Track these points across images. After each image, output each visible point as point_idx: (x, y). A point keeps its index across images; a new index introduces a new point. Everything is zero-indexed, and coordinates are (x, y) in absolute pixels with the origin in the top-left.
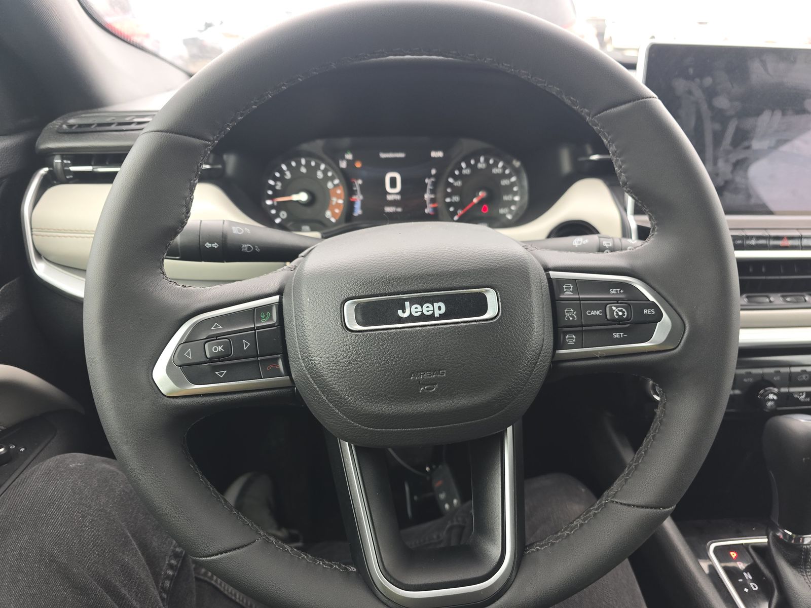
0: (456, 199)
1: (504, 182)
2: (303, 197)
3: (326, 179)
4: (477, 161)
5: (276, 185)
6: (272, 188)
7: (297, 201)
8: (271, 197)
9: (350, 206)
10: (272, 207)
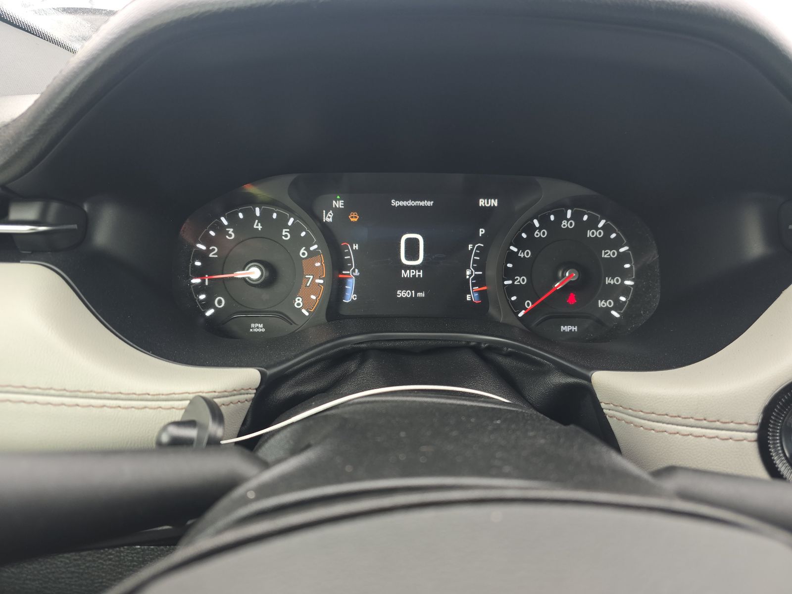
0: (521, 280)
1: (608, 254)
2: (254, 273)
3: (297, 242)
4: (561, 216)
5: (209, 251)
6: (202, 256)
7: (244, 279)
8: (199, 273)
9: (337, 287)
10: (200, 288)
